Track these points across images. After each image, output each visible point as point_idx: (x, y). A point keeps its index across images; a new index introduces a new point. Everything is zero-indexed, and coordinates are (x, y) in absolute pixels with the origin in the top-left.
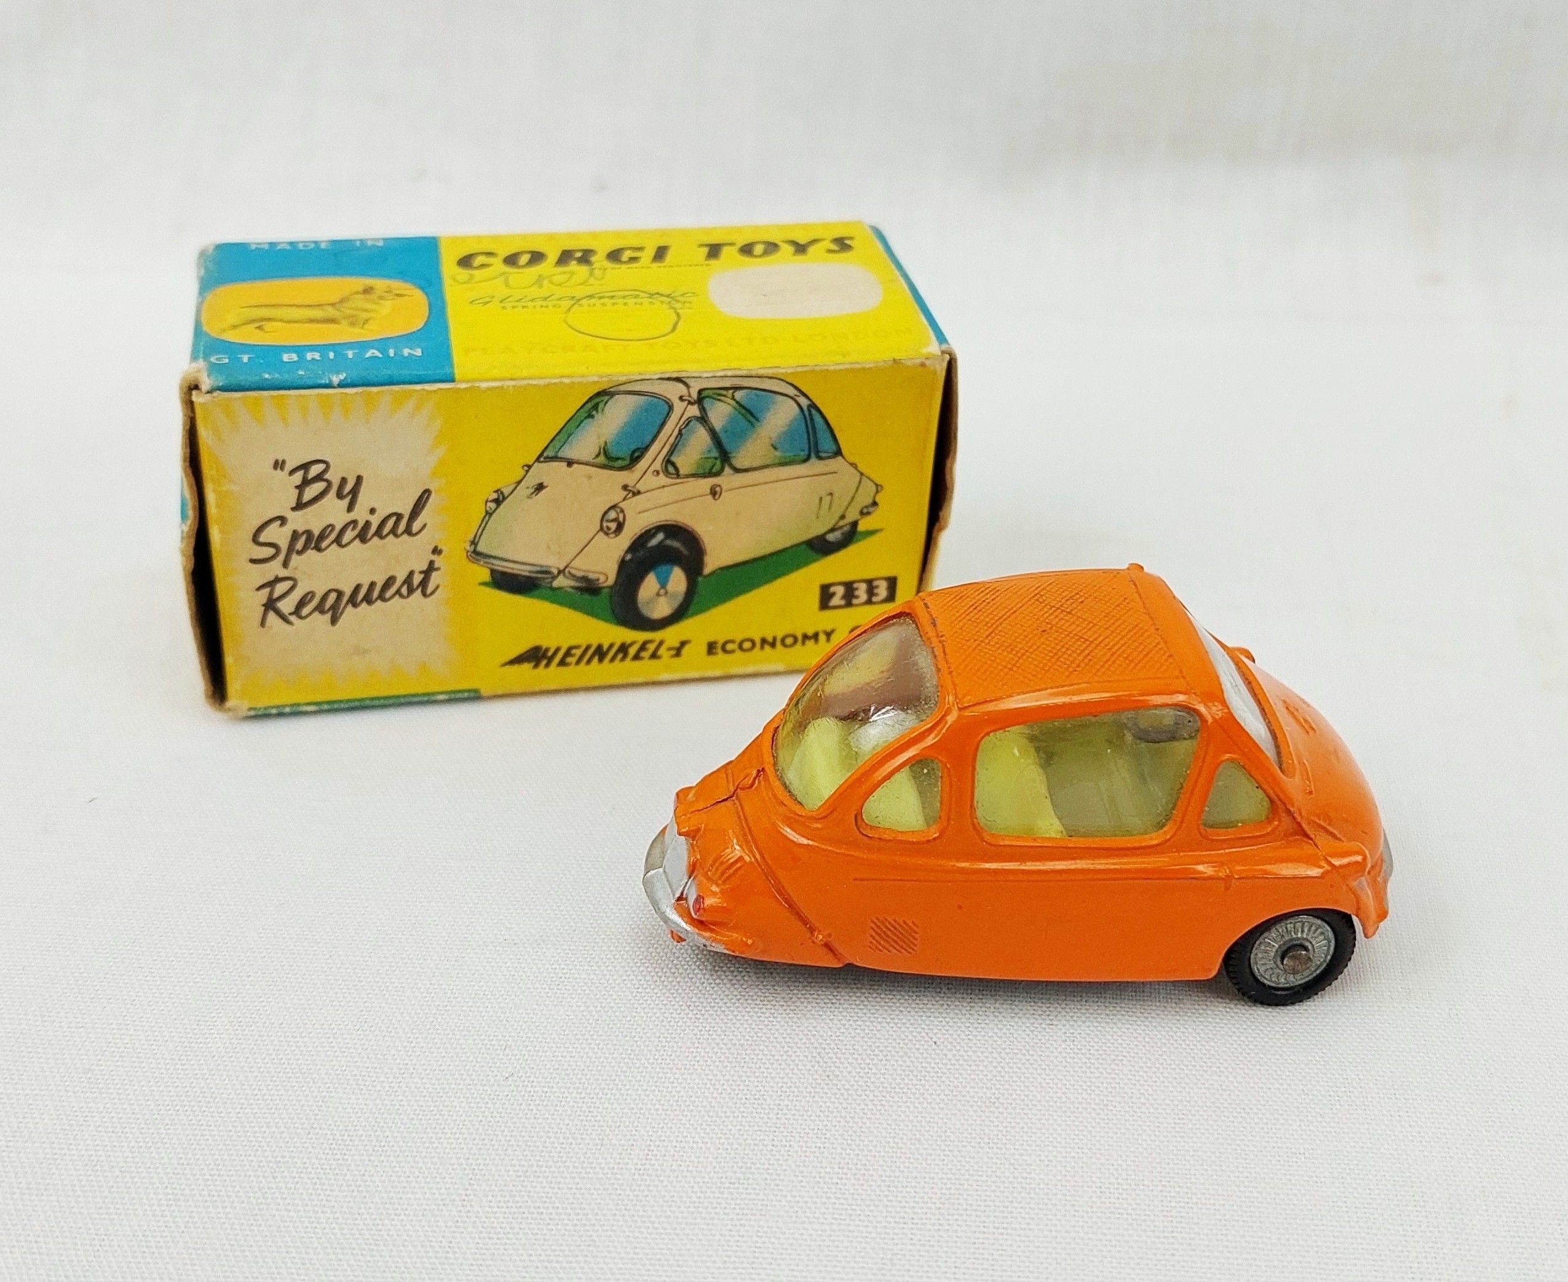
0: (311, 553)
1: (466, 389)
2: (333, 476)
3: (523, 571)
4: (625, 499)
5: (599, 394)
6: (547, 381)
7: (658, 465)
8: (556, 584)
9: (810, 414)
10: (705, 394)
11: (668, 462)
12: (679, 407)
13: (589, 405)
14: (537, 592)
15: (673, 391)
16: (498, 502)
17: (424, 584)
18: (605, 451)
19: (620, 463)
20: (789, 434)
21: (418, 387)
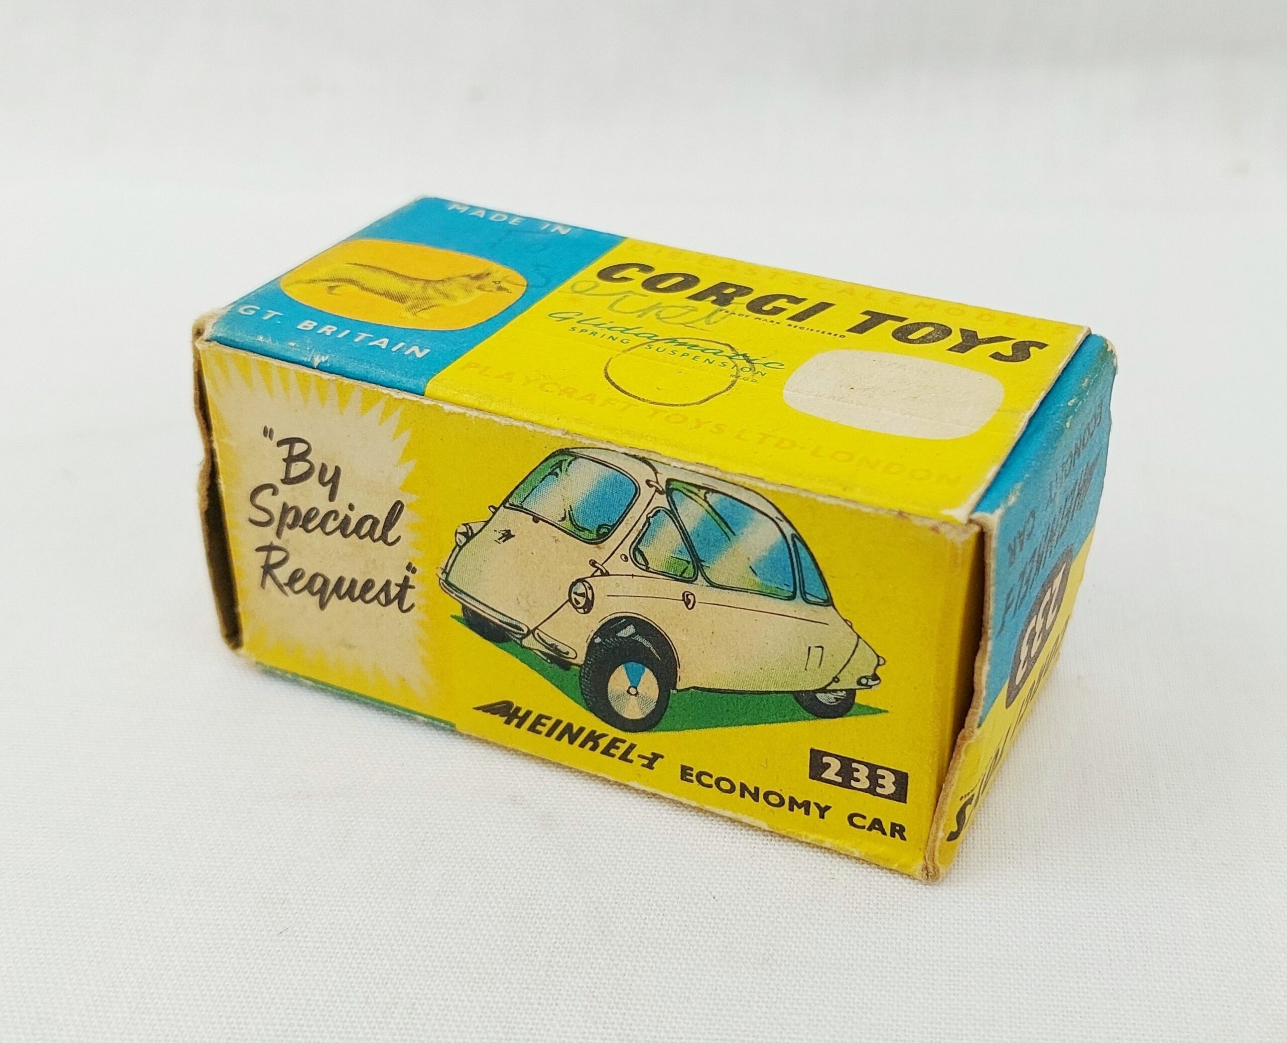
0: (298, 530)
1: (429, 406)
2: (315, 458)
3: (495, 618)
4: (593, 576)
5: (562, 452)
6: (509, 422)
7: (625, 549)
8: (525, 642)
9: (795, 544)
10: (674, 485)
11: (636, 550)
12: (646, 492)
13: (553, 461)
14: (505, 644)
15: (641, 473)
16: (469, 536)
17: (400, 597)
18: (569, 516)
19: (585, 535)
20: (770, 561)
21: (385, 391)
